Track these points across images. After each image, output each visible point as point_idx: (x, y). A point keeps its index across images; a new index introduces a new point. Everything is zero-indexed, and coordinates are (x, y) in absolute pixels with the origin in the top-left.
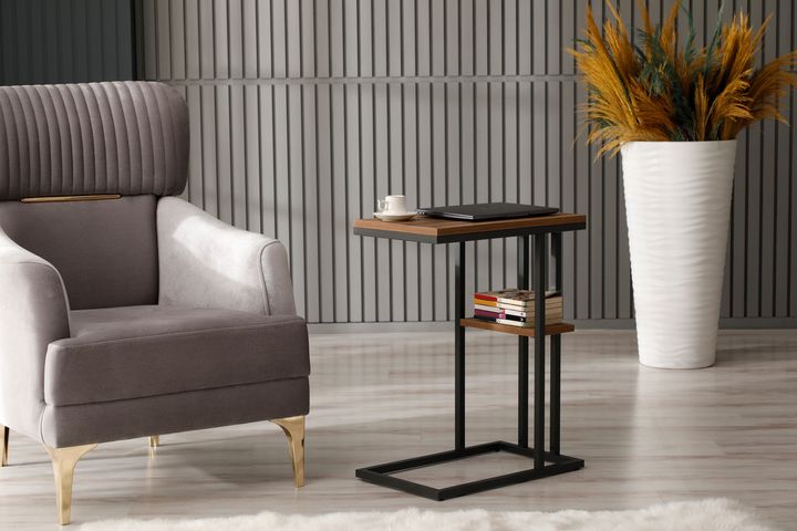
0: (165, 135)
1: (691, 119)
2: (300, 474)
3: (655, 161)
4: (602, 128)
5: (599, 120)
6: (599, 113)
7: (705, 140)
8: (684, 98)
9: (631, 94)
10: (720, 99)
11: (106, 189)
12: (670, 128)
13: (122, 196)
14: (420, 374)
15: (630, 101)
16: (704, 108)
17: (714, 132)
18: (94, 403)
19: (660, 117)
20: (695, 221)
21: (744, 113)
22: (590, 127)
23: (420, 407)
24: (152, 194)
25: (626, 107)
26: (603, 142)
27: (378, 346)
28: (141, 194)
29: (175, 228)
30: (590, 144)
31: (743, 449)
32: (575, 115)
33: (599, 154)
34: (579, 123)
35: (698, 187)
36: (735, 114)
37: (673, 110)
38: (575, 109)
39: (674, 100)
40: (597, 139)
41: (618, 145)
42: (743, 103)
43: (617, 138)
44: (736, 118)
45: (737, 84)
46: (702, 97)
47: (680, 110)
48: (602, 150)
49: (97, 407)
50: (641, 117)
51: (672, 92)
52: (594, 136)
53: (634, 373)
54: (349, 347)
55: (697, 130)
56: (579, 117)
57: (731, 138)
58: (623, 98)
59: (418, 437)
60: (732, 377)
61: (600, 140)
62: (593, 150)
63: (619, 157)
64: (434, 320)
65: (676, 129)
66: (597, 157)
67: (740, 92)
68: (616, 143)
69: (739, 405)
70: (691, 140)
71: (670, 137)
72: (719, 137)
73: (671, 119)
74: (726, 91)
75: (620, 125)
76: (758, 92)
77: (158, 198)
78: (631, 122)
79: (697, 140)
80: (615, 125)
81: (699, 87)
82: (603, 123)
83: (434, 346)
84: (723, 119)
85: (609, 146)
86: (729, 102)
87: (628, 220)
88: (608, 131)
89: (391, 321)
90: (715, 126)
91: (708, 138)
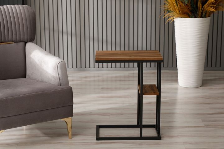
0: (28, 23)
1: (196, 11)
2: (70, 134)
3: (185, 24)
4: (169, 13)
5: (168, 10)
6: (167, 8)
7: (201, 18)
8: (194, 5)
9: (178, 3)
10: (206, 5)
11: (9, 41)
12: (190, 14)
13: (14, 42)
14: (111, 89)
15: (177, 5)
16: (200, 8)
17: (204, 15)
18: (3, 117)
19: (187, 11)
20: (197, 43)
21: (213, 10)
22: (165, 12)
23: (110, 104)
24: (24, 41)
25: (176, 7)
26: (169, 17)
27: (99, 77)
28: (20, 42)
29: (31, 54)
30: (164, 18)
31: (210, 123)
32: (160, 8)
33: (167, 21)
34: (161, 11)
35: (199, 32)
36: (210, 10)
37: (191, 9)
38: (160, 7)
39: (191, 6)
40: (167, 16)
41: (173, 19)
42: (213, 7)
43: (173, 16)
44: (211, 11)
46: (200, 4)
47: (193, 8)
48: (168, 20)
49: (4, 119)
50: (181, 10)
51: (191, 3)
52: (166, 15)
53: (177, 89)
54: (90, 77)
55: (198, 15)
56: (161, 9)
57: (209, 17)
58: (175, 4)
59: (109, 117)
60: (207, 91)
61: (168, 17)
62: (166, 20)
63: (173, 22)
64: (116, 67)
65: (191, 14)
66: (167, 22)
67: (212, 3)
68: (173, 18)
69: (209, 104)
70: (196, 18)
71: (190, 17)
72: (205, 17)
73: (190, 11)
74: (207, 3)
75: (174, 12)
76: (217, 3)
77: (26, 43)
78: (178, 12)
79: (198, 18)
80: (172, 12)
81: (199, 1)
82: (169, 11)
83: (116, 77)
84: (206, 11)
85: (171, 19)
86: (209, 6)
87: (176, 41)
88: (170, 14)
89: (103, 67)
90: (204, 13)
91: (201, 17)
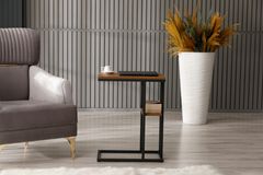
2: (73, 155)
4: (173, 47)
8: (198, 38)
10: (210, 39)
11: (13, 63)
12: (194, 48)
14: (113, 125)
16: (205, 42)
17: (208, 49)
19: (191, 44)
24: (28, 64)
29: (35, 75)
40: (171, 51)
41: (177, 53)
45: (215, 34)
47: (197, 42)
48: (172, 54)
55: (203, 48)
57: (213, 51)
62: (169, 54)
63: (177, 57)
66: (171, 57)
67: (216, 37)
73: (195, 45)
75: (178, 47)
76: (222, 37)
77: (30, 66)
79: (202, 52)
84: (211, 45)
86: (213, 40)
